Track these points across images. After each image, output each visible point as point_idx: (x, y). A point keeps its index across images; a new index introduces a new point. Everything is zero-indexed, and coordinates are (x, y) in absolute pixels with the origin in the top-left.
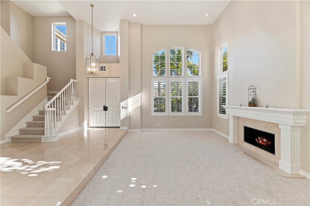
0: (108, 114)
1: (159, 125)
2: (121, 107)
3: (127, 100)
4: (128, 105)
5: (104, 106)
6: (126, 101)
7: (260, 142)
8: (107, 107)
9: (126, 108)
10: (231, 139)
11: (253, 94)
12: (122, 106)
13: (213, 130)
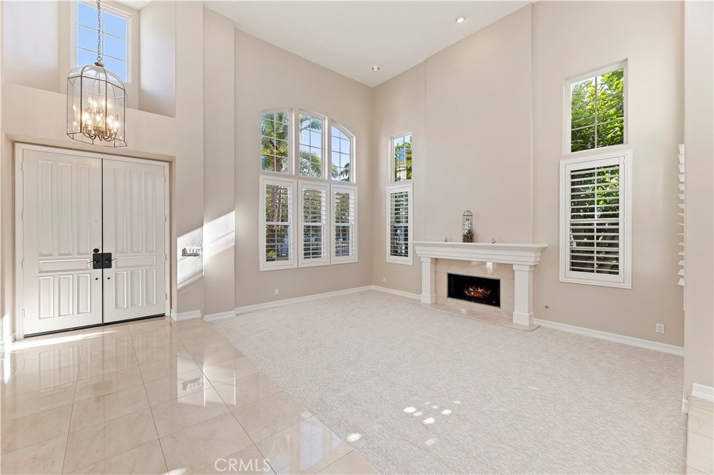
0: (113, 279)
1: (277, 291)
2: (179, 253)
3: (200, 230)
4: (201, 245)
5: (96, 250)
6: (196, 232)
7: (472, 293)
8: (110, 254)
9: (196, 255)
10: (426, 297)
11: (467, 223)
12: (184, 251)
13: (373, 287)
